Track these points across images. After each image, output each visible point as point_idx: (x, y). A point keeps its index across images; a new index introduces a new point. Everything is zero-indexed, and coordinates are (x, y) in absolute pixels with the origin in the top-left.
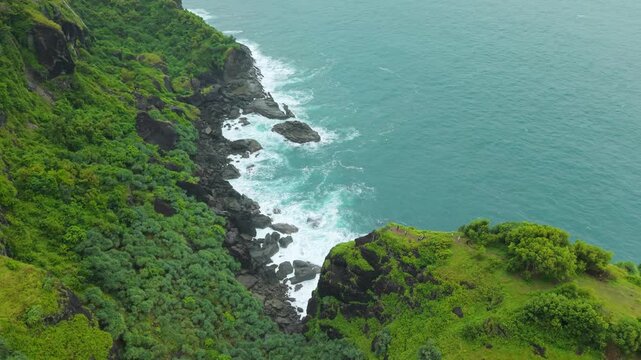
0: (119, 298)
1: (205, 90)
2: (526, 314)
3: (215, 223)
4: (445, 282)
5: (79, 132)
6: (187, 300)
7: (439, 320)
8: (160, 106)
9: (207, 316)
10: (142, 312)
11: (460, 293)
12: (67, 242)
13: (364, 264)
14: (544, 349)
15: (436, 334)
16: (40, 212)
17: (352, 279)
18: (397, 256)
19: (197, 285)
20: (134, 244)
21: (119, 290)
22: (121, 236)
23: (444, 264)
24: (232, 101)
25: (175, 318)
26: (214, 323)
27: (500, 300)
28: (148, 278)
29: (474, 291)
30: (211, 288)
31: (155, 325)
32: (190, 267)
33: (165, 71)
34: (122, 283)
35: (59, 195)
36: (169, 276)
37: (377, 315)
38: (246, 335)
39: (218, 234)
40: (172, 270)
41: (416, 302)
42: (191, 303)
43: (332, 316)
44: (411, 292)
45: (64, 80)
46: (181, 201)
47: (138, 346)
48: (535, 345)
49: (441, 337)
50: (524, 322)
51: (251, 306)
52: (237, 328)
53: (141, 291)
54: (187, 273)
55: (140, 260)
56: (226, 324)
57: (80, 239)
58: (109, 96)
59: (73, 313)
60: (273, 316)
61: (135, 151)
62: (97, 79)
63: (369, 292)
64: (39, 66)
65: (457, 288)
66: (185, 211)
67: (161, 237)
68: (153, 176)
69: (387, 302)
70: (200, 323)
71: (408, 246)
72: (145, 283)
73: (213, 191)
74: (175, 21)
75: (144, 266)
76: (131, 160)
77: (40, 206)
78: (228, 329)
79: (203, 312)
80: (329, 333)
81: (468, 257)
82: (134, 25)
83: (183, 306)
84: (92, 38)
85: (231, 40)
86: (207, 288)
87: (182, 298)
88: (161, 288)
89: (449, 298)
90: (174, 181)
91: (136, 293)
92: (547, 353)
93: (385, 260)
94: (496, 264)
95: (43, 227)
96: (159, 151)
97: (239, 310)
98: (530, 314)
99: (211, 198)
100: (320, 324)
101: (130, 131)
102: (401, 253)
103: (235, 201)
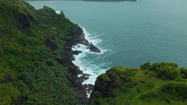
0: (29, 85)
1: (68, 37)
2: (163, 89)
3: (65, 70)
4: (134, 82)
5: (27, 41)
6: (51, 89)
7: (132, 94)
8: (54, 39)
9: (57, 95)
10: (35, 90)
11: (140, 85)
12: (16, 67)
13: (108, 79)
14: (170, 101)
15: (131, 99)
16: (9, 58)
17: (104, 84)
18: (119, 75)
19: (55, 86)
20: (37, 71)
21: (29, 83)
22: (33, 68)
23: (134, 76)
24: (76, 41)
25: (46, 94)
26: (59, 98)
27: (153, 86)
28: (39, 81)
29: (144, 84)
30: (60, 87)
31: (39, 95)
32: (54, 80)
33: (57, 32)
34: (31, 81)
35: (16, 54)
36: (46, 82)
37: (112, 96)
38: (69, 103)
39: (65, 73)
40: (48, 80)
41: (125, 89)
42: (52, 90)
43: (98, 97)
44: (123, 86)
45: (27, 29)
46: (55, 63)
47: (32, 100)
48: (166, 100)
49: (133, 100)
50: (162, 91)
51: (72, 95)
52: (67, 100)
53: (36, 84)
54: (53, 82)
55: (38, 76)
56: (63, 99)
57: (20, 67)
58: (39, 35)
59: (8, 82)
60: (80, 100)
61: (44, 48)
62: (36, 31)
63: (110, 88)
64: (20, 25)
65: (138, 83)
66: (56, 66)
67: (46, 71)
68: (48, 55)
69: (115, 91)
70: (54, 97)
71: (123, 71)
72: (38, 82)
73: (66, 63)
74: (62, 20)
75: (39, 77)
76: (42, 50)
77: (10, 57)
78: (64, 100)
79: (56, 94)
80: (96, 103)
81: (142, 74)
82: (50, 21)
83: (50, 91)
84: (38, 23)
85: (77, 25)
86: (59, 87)
87: (50, 89)
88: (43, 85)
89: (135, 87)
90: (54, 57)
91: (34, 84)
92: (171, 102)
93: (115, 77)
94: (152, 74)
95: (9, 62)
96: (51, 50)
97: (68, 95)
98: (164, 88)
99: (65, 65)
100: (94, 101)
101: (43, 44)
102: (120, 74)
103: (73, 66)
